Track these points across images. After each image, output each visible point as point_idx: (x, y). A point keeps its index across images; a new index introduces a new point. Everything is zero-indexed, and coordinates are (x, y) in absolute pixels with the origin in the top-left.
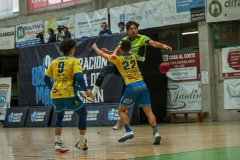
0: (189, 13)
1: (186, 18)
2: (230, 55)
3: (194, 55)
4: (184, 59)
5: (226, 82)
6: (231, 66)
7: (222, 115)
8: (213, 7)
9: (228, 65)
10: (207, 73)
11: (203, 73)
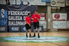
0: (45, 3)
1: (44, 4)
2: (55, 15)
3: (44, 14)
4: (41, 15)
5: (54, 22)
6: (55, 18)
7: (52, 30)
8: (53, 2)
9: (54, 17)
10: (50, 19)
11: (48, 19)
